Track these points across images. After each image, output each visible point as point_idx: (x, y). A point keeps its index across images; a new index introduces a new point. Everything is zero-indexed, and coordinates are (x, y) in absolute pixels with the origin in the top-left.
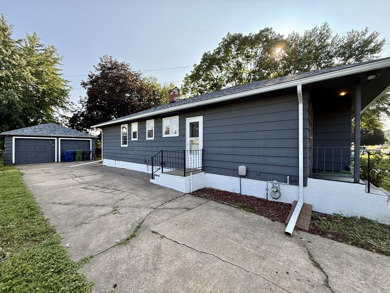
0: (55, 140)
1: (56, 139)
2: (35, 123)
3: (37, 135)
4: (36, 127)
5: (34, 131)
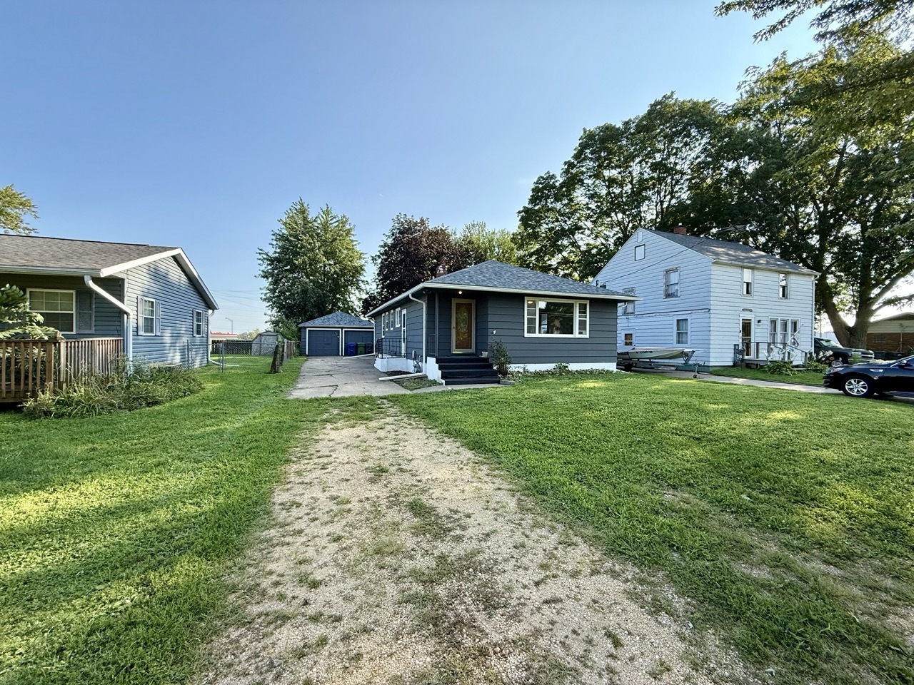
1: (340, 330)
2: (331, 311)
3: (324, 326)
4: (334, 314)
5: (322, 322)
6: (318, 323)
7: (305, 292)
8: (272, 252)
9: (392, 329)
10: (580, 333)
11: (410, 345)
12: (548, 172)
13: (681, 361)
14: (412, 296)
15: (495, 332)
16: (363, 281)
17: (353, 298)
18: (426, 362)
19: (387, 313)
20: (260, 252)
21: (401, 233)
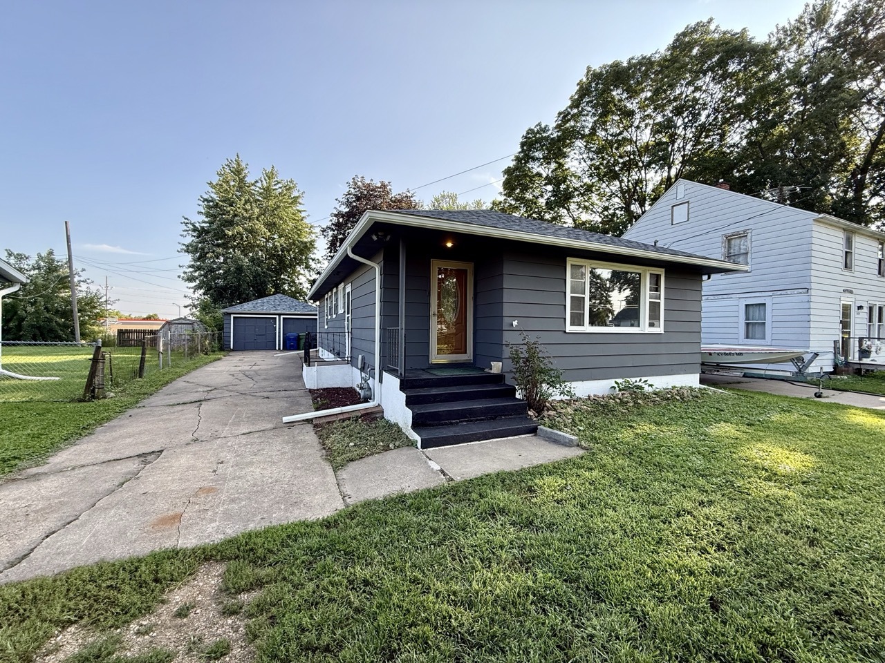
0: (275, 318)
1: (277, 317)
2: (270, 294)
3: (256, 311)
5: (254, 307)
6: (247, 307)
7: (240, 269)
8: (200, 220)
9: (334, 316)
10: (651, 325)
11: (357, 344)
12: (539, 124)
13: (789, 369)
14: (353, 252)
15: (515, 323)
16: (313, 260)
17: (302, 279)
18: (381, 381)
19: (330, 294)
20: (186, 221)
21: (358, 199)
